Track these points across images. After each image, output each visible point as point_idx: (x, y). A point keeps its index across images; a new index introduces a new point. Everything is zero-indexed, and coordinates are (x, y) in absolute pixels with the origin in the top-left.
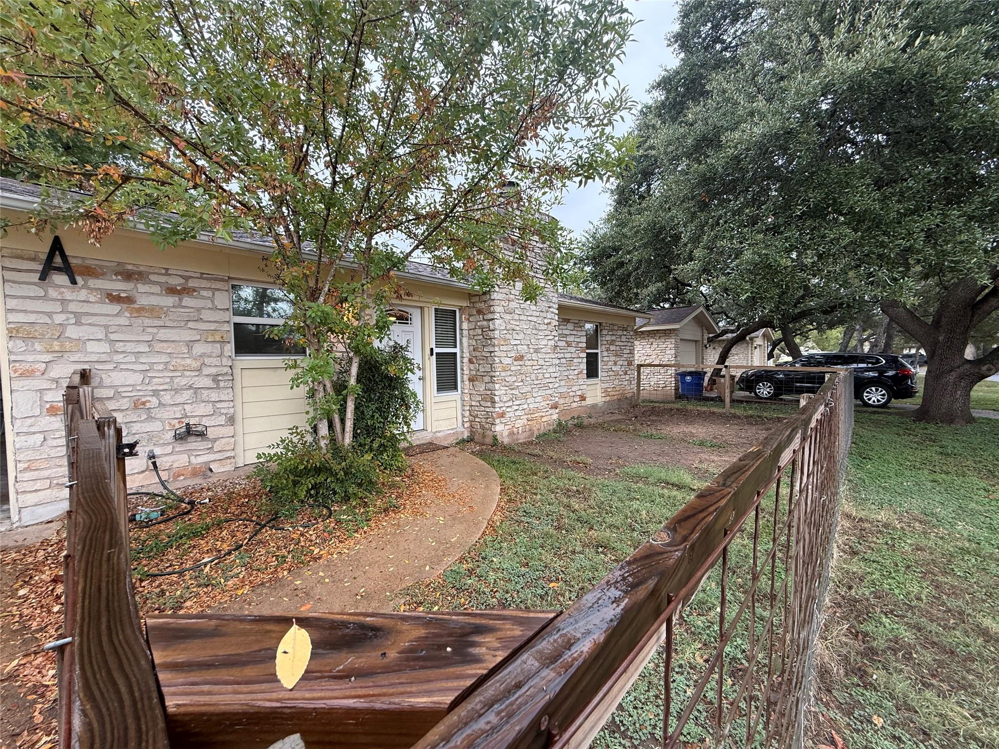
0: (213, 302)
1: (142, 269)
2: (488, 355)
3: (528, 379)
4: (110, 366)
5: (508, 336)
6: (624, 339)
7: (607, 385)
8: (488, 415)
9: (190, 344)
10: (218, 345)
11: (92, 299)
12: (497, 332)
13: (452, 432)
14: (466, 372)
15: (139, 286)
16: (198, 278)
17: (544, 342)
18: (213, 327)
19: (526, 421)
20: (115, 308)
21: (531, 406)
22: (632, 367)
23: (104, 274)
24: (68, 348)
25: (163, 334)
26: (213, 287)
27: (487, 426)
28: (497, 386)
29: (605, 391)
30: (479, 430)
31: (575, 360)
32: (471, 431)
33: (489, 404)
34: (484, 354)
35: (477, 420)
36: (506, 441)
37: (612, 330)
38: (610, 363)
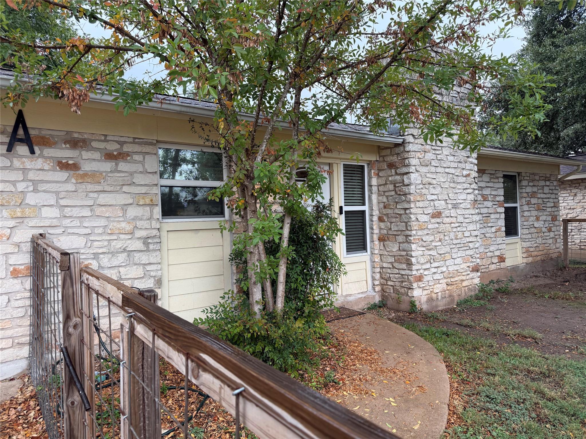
0: (144, 166)
1: (86, 136)
2: (402, 212)
3: (447, 238)
4: (59, 231)
5: (424, 191)
6: (546, 190)
7: (528, 244)
8: (403, 279)
9: (124, 207)
10: (148, 208)
11: (46, 167)
12: (412, 187)
13: (363, 296)
14: (376, 231)
15: (84, 153)
16: (131, 143)
17: (463, 196)
18: (144, 190)
19: (445, 286)
20: (63, 175)
21: (451, 269)
22: (557, 223)
23: (55, 143)
24: (27, 214)
25: (103, 198)
26: (144, 151)
27: (402, 290)
28: (414, 246)
29: (527, 251)
30: (393, 295)
31: (492, 216)
32: (383, 296)
33: (404, 266)
34: (397, 211)
35: (389, 283)
36: (425, 307)
37: (533, 181)
38: (532, 219)
